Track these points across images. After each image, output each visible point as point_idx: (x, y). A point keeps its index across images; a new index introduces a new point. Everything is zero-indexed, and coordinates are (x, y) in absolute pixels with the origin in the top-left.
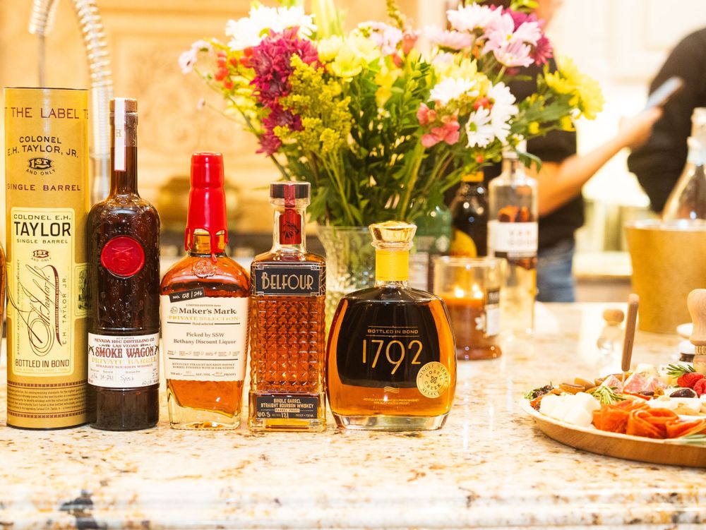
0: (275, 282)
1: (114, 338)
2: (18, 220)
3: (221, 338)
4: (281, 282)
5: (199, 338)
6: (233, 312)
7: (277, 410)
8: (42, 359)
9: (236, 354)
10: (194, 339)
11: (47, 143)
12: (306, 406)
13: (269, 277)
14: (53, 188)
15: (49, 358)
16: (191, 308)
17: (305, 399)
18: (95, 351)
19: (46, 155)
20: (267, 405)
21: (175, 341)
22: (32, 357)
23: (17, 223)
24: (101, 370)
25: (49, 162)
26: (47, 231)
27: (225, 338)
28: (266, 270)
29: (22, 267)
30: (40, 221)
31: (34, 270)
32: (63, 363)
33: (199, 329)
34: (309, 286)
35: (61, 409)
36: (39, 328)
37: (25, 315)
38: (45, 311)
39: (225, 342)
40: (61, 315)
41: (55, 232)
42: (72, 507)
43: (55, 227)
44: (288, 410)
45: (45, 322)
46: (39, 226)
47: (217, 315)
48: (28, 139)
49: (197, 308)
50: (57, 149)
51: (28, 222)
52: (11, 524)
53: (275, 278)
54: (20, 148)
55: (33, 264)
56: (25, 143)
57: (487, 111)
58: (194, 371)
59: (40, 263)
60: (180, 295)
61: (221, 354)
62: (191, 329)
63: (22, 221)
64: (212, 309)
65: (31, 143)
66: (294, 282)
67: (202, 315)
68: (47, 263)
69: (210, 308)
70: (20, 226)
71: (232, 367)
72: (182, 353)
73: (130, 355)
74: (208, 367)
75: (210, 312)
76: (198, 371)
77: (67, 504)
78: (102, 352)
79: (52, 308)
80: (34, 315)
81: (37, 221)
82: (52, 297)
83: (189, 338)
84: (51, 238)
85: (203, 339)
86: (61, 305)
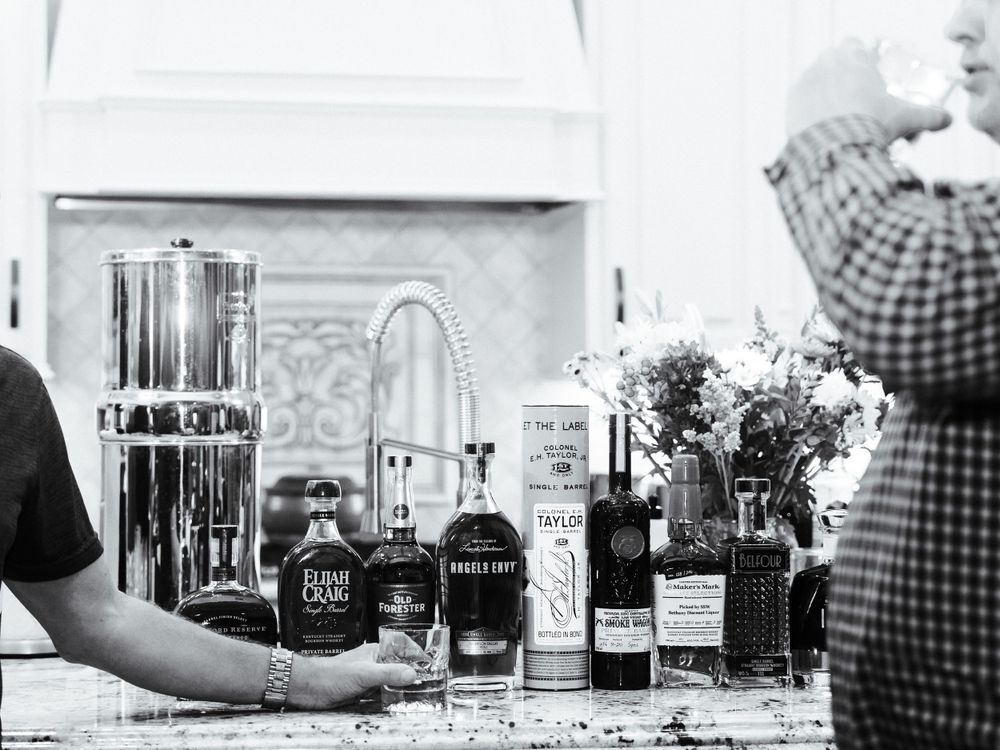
0: (750, 561)
1: (623, 611)
2: (541, 515)
3: (707, 609)
4: (755, 561)
5: (690, 610)
6: (717, 587)
7: (754, 669)
8: (562, 631)
9: (719, 622)
10: (685, 610)
11: (567, 451)
12: (778, 665)
13: (745, 557)
14: (571, 487)
15: (568, 629)
16: (683, 585)
17: (776, 660)
18: (604, 623)
19: (566, 460)
20: (746, 666)
21: (670, 613)
22: (554, 629)
23: (541, 517)
24: (611, 639)
25: (569, 466)
26: (566, 523)
27: (711, 610)
28: (743, 551)
29: (545, 553)
30: (561, 515)
31: (556, 555)
32: (578, 634)
33: (690, 603)
34: (778, 564)
35: (577, 673)
36: (560, 604)
37: (548, 594)
38: (565, 590)
39: (711, 613)
40: (576, 592)
41: (573, 524)
42: (670, 730)
43: (573, 519)
44: (763, 669)
45: (564, 597)
46: (561, 519)
47: (705, 590)
48: (551, 448)
49: (688, 585)
50: (574, 455)
51: (551, 516)
52: (633, 741)
53: (750, 559)
54: (544, 455)
55: (555, 550)
56: (549, 451)
57: (859, 414)
58: (685, 638)
59: (561, 550)
60: (675, 574)
61: (708, 623)
62: (684, 602)
63: (546, 516)
64: (700, 585)
65: (555, 451)
66: (766, 561)
67: (693, 590)
68: (567, 549)
69: (699, 584)
70: (544, 520)
71: (716, 633)
72: (675, 623)
73: (635, 625)
74: (697, 634)
75: (699, 587)
76: (690, 638)
77: (665, 727)
78: (611, 624)
79: (571, 586)
80: (557, 593)
81: (559, 514)
82: (571, 578)
83: (682, 610)
84: (569, 528)
85: (693, 610)
86: (576, 585)
